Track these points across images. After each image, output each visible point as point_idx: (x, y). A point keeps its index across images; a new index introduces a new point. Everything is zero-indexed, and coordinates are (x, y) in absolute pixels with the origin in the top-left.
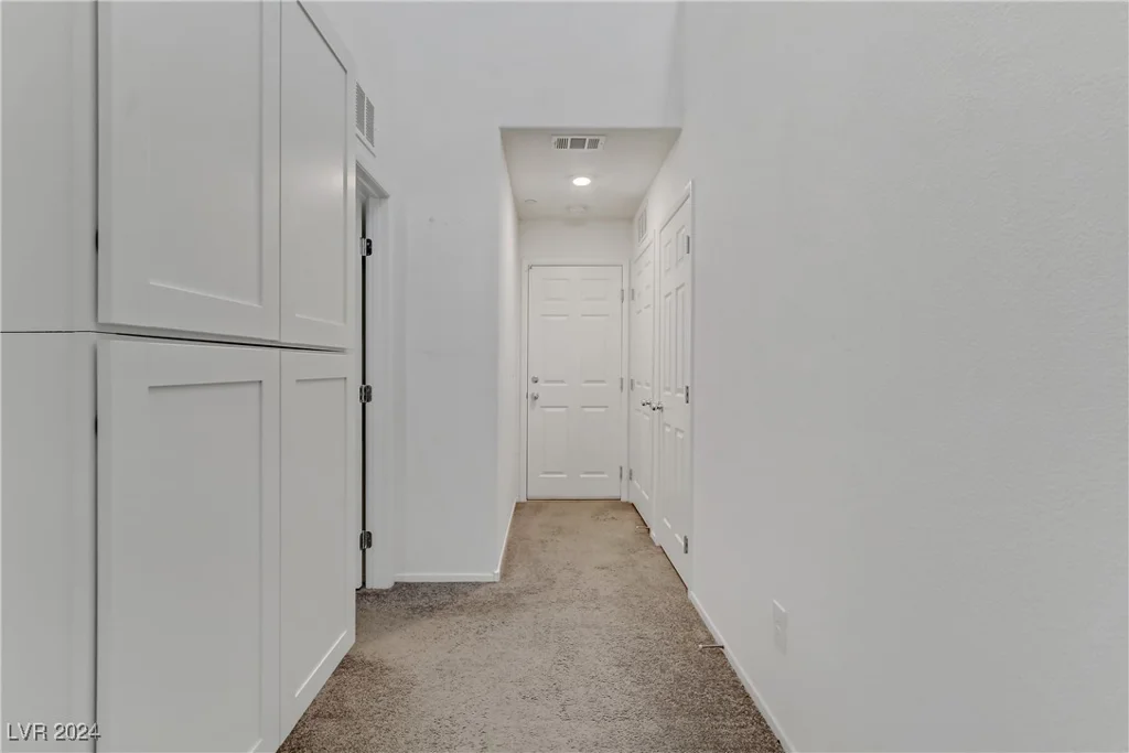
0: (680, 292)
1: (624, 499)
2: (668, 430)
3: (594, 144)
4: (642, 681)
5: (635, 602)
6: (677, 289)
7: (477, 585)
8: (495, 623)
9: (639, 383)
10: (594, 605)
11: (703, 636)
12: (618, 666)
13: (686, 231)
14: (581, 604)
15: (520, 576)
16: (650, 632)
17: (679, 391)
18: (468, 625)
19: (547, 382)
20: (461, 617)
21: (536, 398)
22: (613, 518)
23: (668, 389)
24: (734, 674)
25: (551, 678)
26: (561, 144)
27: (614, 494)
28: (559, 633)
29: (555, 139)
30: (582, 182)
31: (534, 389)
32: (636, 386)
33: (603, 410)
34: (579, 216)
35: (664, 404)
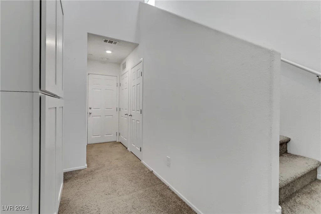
0: (138, 85)
1: (117, 141)
2: (133, 121)
3: (115, 43)
4: (136, 183)
5: (128, 166)
6: (137, 85)
7: (80, 170)
8: (90, 179)
9: (123, 109)
10: (118, 169)
11: (147, 170)
12: (129, 181)
13: (141, 70)
14: (114, 169)
15: (93, 166)
16: (134, 171)
17: (138, 111)
18: (81, 182)
19: (94, 109)
20: (78, 180)
21: (91, 114)
22: (116, 146)
23: (134, 110)
24: (156, 176)
25: (112, 188)
26: (106, 41)
27: (114, 140)
28: (111, 177)
29: (104, 39)
30: (109, 52)
31: (90, 111)
32: (121, 110)
33: (111, 116)
34: (105, 61)
35: (132, 114)
